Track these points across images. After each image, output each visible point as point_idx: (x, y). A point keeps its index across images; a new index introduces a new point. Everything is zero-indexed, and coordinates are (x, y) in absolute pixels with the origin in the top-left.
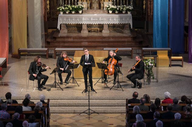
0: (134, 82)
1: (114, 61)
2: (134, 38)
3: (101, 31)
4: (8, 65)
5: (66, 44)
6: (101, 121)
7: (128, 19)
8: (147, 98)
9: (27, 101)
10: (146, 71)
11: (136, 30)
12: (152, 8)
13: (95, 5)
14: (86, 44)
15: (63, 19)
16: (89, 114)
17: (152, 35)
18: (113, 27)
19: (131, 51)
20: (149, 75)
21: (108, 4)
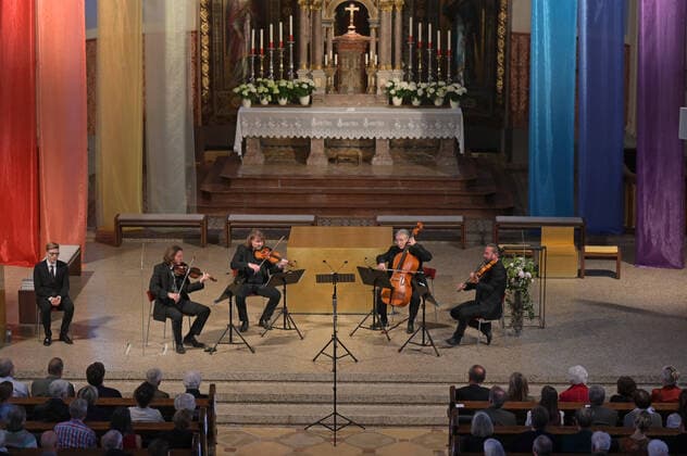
1: (411, 263)
2: (470, 184)
3: (367, 160)
4: (84, 268)
5: (260, 201)
6: (373, 451)
7: (451, 124)
10: (509, 294)
11: (475, 155)
12: (523, 87)
13: (351, 81)
14: (323, 200)
15: (251, 123)
16: (335, 427)
17: (525, 170)
18: (404, 147)
19: (462, 226)
20: (517, 307)
21: (390, 77)
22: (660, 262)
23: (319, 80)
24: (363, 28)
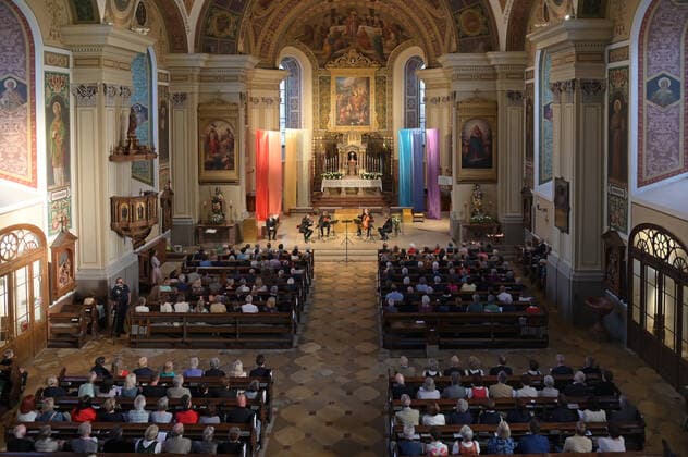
0: (383, 235)
2: (384, 199)
3: (357, 193)
5: (328, 204)
6: (357, 268)
7: (378, 183)
8: (396, 249)
9: (296, 252)
11: (385, 192)
12: (398, 175)
13: (352, 172)
14: (345, 204)
15: (325, 183)
16: (347, 262)
17: (398, 196)
18: (366, 190)
19: (381, 210)
20: (396, 230)
21: (362, 171)
22: (435, 218)
23: (344, 172)
24: (355, 159)
